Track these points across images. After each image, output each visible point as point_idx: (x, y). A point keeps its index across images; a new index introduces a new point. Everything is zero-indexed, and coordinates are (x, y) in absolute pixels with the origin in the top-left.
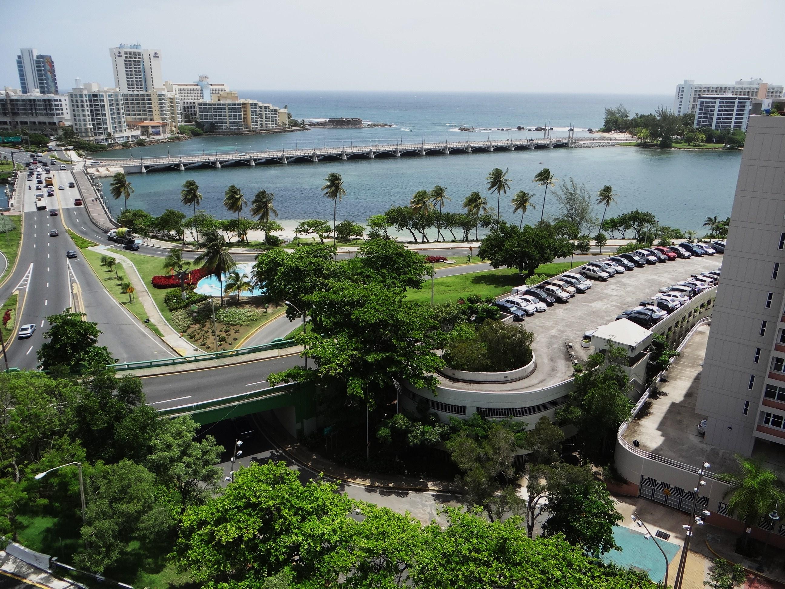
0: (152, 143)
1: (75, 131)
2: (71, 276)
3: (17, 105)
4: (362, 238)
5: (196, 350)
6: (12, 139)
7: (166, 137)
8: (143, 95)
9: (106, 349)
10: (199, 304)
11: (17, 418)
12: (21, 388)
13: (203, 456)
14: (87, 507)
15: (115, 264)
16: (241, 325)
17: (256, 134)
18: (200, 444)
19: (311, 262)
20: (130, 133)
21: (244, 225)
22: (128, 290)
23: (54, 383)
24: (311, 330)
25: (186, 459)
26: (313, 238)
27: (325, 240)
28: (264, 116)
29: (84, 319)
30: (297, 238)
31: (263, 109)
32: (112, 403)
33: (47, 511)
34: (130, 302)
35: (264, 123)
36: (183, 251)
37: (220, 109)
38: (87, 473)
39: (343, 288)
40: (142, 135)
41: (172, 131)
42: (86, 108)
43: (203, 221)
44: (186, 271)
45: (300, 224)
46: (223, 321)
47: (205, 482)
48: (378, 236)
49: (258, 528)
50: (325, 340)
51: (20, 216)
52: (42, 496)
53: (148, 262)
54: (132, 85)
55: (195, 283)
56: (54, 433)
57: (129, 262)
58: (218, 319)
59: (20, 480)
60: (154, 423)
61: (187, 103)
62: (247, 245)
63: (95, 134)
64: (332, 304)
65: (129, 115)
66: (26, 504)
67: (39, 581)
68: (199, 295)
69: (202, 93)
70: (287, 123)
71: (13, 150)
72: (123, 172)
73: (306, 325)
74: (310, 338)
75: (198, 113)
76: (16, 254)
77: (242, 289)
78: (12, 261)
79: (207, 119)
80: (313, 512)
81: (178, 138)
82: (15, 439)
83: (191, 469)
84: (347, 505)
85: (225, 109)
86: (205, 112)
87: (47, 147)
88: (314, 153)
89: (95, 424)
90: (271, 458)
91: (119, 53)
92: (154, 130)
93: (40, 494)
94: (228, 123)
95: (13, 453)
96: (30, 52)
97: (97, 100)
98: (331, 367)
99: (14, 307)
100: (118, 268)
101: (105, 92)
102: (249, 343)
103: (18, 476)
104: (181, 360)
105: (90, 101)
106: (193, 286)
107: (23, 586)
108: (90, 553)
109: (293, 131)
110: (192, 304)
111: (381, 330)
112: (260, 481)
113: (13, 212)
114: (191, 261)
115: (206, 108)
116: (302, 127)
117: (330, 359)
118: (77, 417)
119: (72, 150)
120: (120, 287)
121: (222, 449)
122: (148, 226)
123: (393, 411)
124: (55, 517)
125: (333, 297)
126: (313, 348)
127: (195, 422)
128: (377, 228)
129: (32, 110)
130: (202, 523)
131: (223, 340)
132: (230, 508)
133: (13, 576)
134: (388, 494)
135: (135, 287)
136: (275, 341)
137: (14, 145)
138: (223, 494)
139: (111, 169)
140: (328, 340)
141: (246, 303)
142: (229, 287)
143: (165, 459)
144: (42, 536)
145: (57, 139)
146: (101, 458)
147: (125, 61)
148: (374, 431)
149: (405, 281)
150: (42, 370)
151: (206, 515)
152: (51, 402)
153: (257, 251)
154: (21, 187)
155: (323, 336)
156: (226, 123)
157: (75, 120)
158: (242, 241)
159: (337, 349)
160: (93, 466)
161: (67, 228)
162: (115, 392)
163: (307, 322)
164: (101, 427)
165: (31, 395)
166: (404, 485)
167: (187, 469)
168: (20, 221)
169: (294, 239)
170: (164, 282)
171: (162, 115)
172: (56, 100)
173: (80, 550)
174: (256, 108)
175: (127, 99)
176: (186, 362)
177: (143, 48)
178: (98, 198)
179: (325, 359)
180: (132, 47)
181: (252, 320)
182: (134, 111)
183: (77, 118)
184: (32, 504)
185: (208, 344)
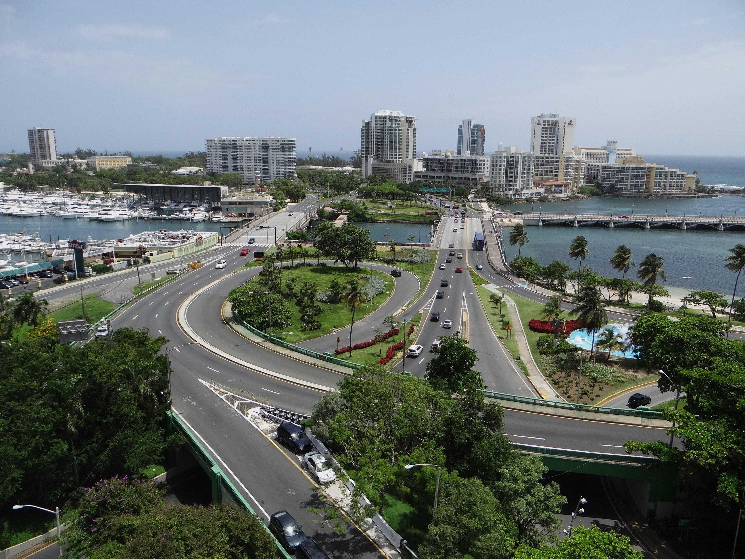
0: (552, 200)
1: (490, 186)
2: (464, 307)
3: (452, 163)
5: (558, 397)
6: (443, 190)
7: (566, 196)
8: (553, 158)
9: (480, 375)
10: (568, 353)
11: (401, 413)
12: (410, 390)
13: (544, 501)
14: (437, 508)
15: (500, 302)
16: (607, 384)
17: (657, 198)
18: (545, 487)
19: (697, 335)
20: (534, 190)
21: (628, 286)
22: (507, 328)
23: (433, 393)
24: (684, 408)
25: (529, 497)
26: (703, 310)
27: (717, 315)
28: (669, 180)
29: (467, 345)
30: (683, 307)
31: (669, 174)
32: (476, 423)
33: (407, 499)
34: (507, 339)
35: (668, 187)
36: (563, 301)
37: (624, 172)
38: (444, 478)
39: (731, 371)
40: (545, 193)
41: (572, 190)
42: (503, 168)
43: (587, 276)
44: (562, 320)
45: (690, 293)
47: (543, 526)
50: (699, 423)
51: (436, 251)
52: (406, 485)
53: (528, 305)
54: (545, 149)
55: (568, 333)
56: (425, 435)
57: (513, 302)
58: (584, 372)
59: (394, 465)
60: (507, 452)
61: (592, 165)
62: (628, 305)
63: (506, 190)
64: (714, 385)
65: (537, 175)
66: (394, 487)
67: (390, 555)
68: (570, 345)
69: (608, 157)
70: (694, 188)
71: (442, 199)
72: (522, 223)
73: (679, 400)
74: (681, 416)
75: (600, 175)
76: (428, 281)
77: (614, 348)
78: (423, 287)
79: (609, 181)
81: (577, 197)
82: (397, 430)
83: (531, 509)
85: (628, 172)
86: (607, 174)
87: (467, 198)
88: (720, 221)
89: (458, 437)
90: (614, 527)
91: (539, 121)
92: (556, 189)
93: (405, 482)
94: (629, 185)
95: (394, 440)
96: (470, 122)
97: (513, 161)
98: (702, 455)
99: (417, 323)
100: (502, 307)
101: (521, 154)
102: (610, 404)
103: (393, 461)
104: (541, 402)
105: (507, 162)
106: (566, 335)
107: (378, 554)
108: (432, 550)
109: (699, 197)
110: (562, 352)
112: (598, 547)
113: (432, 248)
114: (568, 311)
115: (610, 171)
116: (711, 193)
117: (701, 445)
118: (445, 427)
119: (485, 201)
120: (501, 323)
121: (564, 499)
122: (535, 274)
124: (412, 505)
125: (717, 378)
126: (682, 428)
127: (544, 465)
129: (461, 167)
131: (585, 393)
133: (373, 542)
135: (514, 326)
136: (640, 409)
137: (443, 195)
138: (558, 545)
139: (513, 220)
140: (703, 423)
141: (616, 363)
142: (601, 343)
143: (510, 490)
144: (400, 518)
145: (476, 192)
146: (458, 469)
147: (543, 128)
150: (428, 379)
152: (428, 408)
153: (637, 313)
154: (441, 228)
155: (696, 417)
156: (627, 185)
157: (492, 177)
158: (623, 300)
159: (713, 436)
160: (449, 473)
161: (468, 266)
162: (480, 415)
163: (681, 398)
164: (462, 441)
165: (415, 398)
167: (528, 507)
168: (436, 255)
169: (680, 308)
170: (540, 327)
171: (566, 176)
172: (481, 161)
173: (425, 543)
174: (661, 172)
175: (538, 161)
176: (546, 405)
177: (561, 116)
178: (498, 244)
179: (696, 444)
180: (550, 116)
181: (619, 381)
182: (542, 171)
183: (494, 176)
184: (398, 488)
185: (569, 394)
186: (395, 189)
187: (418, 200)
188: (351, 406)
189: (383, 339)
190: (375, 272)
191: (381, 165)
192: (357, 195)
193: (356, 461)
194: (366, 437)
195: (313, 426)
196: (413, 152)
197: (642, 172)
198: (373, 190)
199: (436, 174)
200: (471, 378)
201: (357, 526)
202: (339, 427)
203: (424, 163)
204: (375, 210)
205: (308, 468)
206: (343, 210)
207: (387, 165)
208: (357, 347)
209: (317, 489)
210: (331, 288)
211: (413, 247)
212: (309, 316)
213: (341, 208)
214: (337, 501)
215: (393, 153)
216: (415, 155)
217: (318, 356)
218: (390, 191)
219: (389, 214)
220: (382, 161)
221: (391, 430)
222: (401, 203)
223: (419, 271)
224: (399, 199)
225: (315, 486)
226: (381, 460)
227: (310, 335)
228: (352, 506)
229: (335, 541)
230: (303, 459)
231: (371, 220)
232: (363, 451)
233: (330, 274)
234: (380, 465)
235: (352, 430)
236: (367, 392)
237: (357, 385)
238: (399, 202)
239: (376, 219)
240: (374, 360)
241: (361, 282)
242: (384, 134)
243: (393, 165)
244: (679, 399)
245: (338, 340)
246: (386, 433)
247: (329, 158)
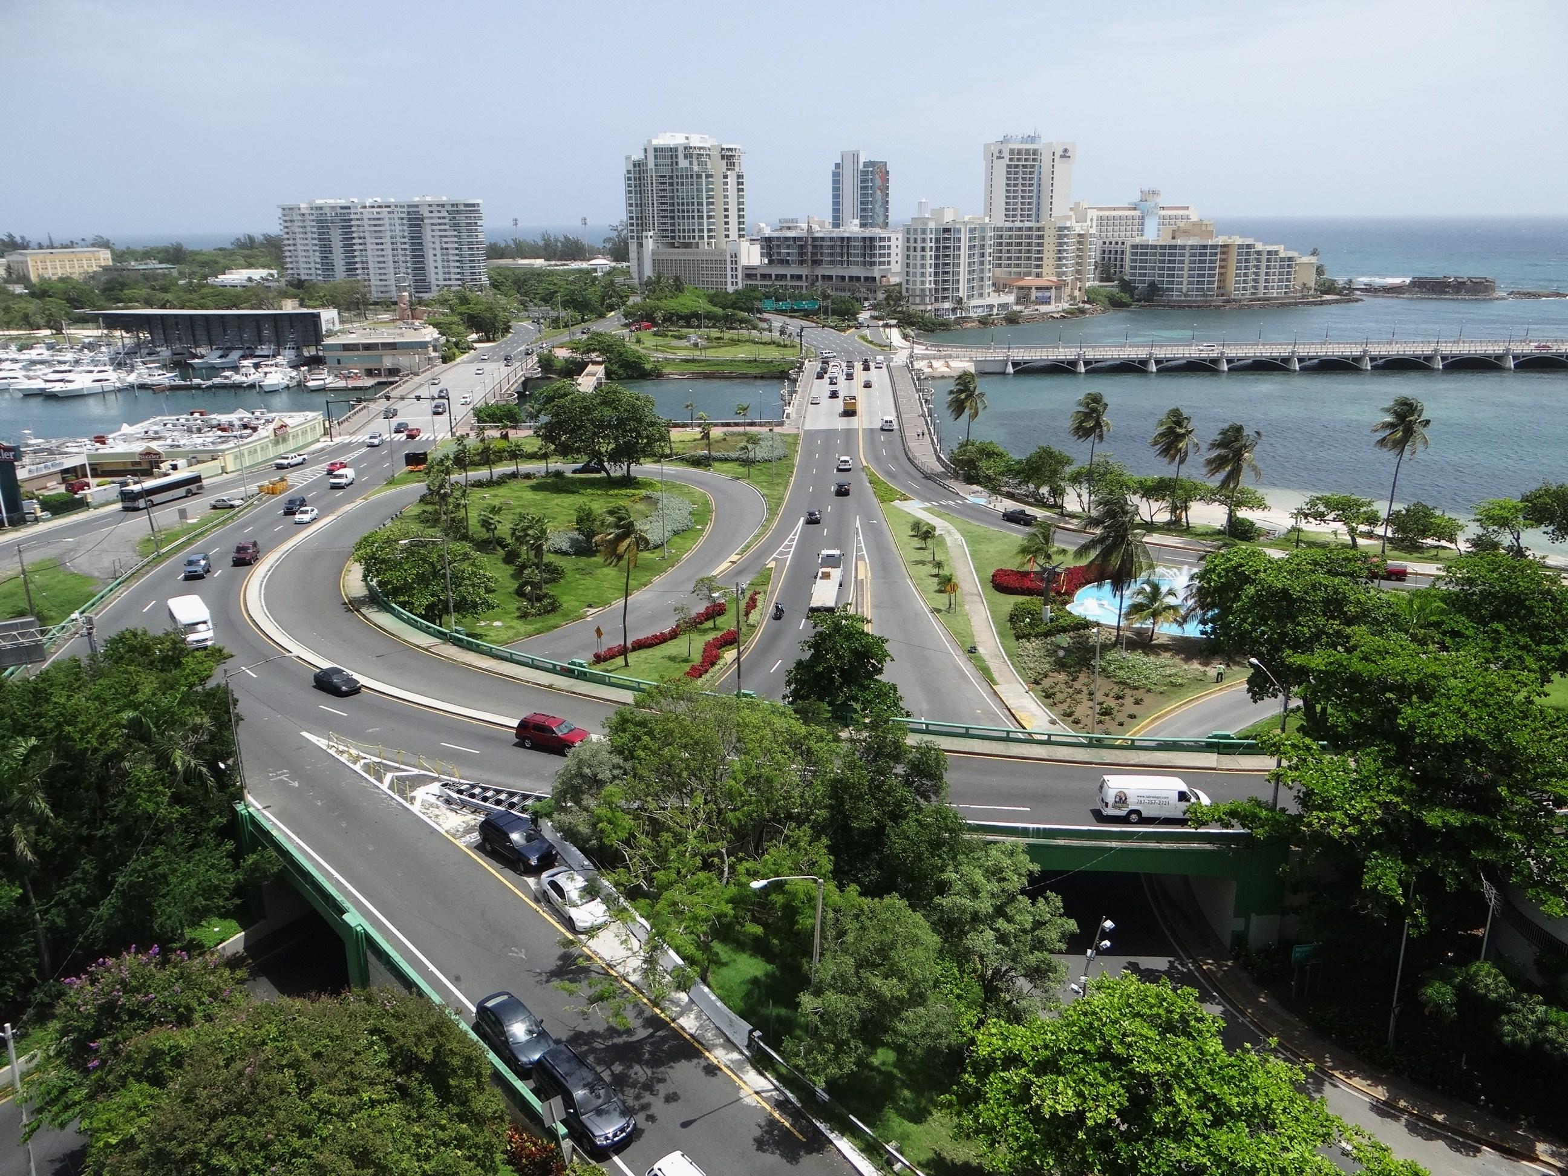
0: (1031, 319)
1: (904, 293)
2: (859, 549)
3: (822, 246)
4: (1453, 546)
5: (1053, 722)
6: (805, 304)
7: (1060, 309)
8: (1030, 229)
9: (896, 690)
10: (1072, 634)
11: (740, 776)
12: (754, 727)
13: (1033, 930)
14: (820, 961)
15: (933, 536)
16: (1149, 691)
17: (1241, 307)
18: (1033, 904)
19: (1320, 584)
20: (995, 299)
21: (1185, 491)
22: (948, 588)
23: (804, 730)
24: (1298, 730)
25: (1002, 924)
26: (1335, 533)
27: (1360, 541)
28: (1263, 270)
29: (868, 628)
30: (1295, 529)
31: (1264, 257)
32: (890, 786)
33: (759, 948)
34: (948, 611)
35: (1262, 284)
36: (1059, 527)
37: (1174, 255)
38: (830, 902)
39: (1387, 653)
40: (1017, 304)
41: (1072, 298)
42: (928, 253)
43: (1105, 474)
44: (1057, 566)
45: (1308, 500)
46: (1114, 676)
47: (1031, 981)
48: (1495, 546)
49: (1117, 1107)
50: (1328, 757)
51: (797, 436)
52: (755, 920)
53: (990, 540)
54: (1014, 210)
55: (1070, 593)
56: (790, 816)
57: (958, 536)
58: (1104, 670)
59: (727, 883)
60: (955, 840)
61: (1111, 243)
62: (1188, 530)
63: (936, 300)
64: (1355, 681)
65: (1000, 266)
66: (730, 926)
67: (729, 1063)
68: (1075, 617)
69: (1143, 224)
70: (1312, 284)
71: (804, 323)
72: (972, 370)
73: (1288, 715)
74: (1293, 746)
75: (1127, 263)
76: (781, 499)
77: (1161, 619)
78: (773, 512)
79: (1145, 275)
80: (1241, 1114)
81: (1082, 311)
82: (731, 810)
83: (1007, 948)
84: (1322, 1126)
85: (1183, 255)
86: (1141, 261)
87: (856, 319)
88: (1365, 351)
89: (856, 818)
90: (1168, 973)
91: (1000, 152)
92: (1039, 294)
93: (753, 915)
94: (1185, 283)
95: (725, 832)
96: (855, 156)
97: (949, 239)
98: (1334, 819)
99: (765, 588)
100: (938, 545)
101: (965, 223)
102: (1157, 731)
103: (726, 874)
104: (1021, 736)
105: (937, 240)
106: (1066, 597)
107: (703, 1063)
108: (809, 1045)
109: (1322, 303)
110: (1059, 632)
111: (1468, 761)
113: (787, 429)
114: (1072, 549)
115: (1146, 254)
116: (1346, 294)
117: (1332, 801)
118: (830, 798)
119: (894, 326)
120: (936, 580)
121: (1072, 925)
122: (1002, 473)
123: (1470, 951)
124: (769, 961)
125: (1360, 667)
126: (1297, 769)
127: (1032, 861)
128: (1496, 528)
129: (842, 255)
130: (1012, 1060)
131: (1107, 712)
132: (1069, 1049)
133: (692, 1040)
134: (1429, 1136)
135: (961, 584)
136: (1215, 737)
137: (806, 315)
138: (1060, 1016)
139: (953, 364)
140: (1335, 758)
141: (1165, 648)
142: (1136, 609)
143: (964, 912)
144: (744, 987)
145: (874, 307)
146: (857, 881)
147: (1009, 166)
148: (1413, 983)
149: (1552, 659)
150: (789, 703)
151: (1022, 1046)
152: (793, 762)
153: (1206, 546)
154: (805, 386)
155: (1322, 747)
156: (1181, 283)
157: (908, 273)
158: (1178, 521)
159: (1354, 782)
160: (842, 891)
161: (865, 464)
162: (900, 769)
163: (1292, 711)
164: (865, 826)
165: (766, 744)
166: (1472, 1128)
168: (796, 444)
169: (1290, 531)
170: (1014, 583)
171: (1059, 266)
172: (882, 239)
173: (798, 1032)
174: (1248, 254)
175: (1001, 237)
176: (1030, 741)
177: (1044, 140)
178: (923, 416)
179: (1322, 798)
180: (1024, 140)
181: (1172, 683)
182: (1009, 258)
183: (911, 270)
184: (738, 927)
185: (1076, 715)
186: (703, 306)
187: (755, 328)
188: (634, 768)
189: (694, 624)
190: (670, 486)
191: (669, 254)
192: (624, 321)
193: (650, 880)
194: (669, 829)
195: (555, 816)
196: (740, 223)
197: (1212, 255)
198: (659, 308)
199: (788, 271)
200: (878, 696)
201: (658, 1011)
202: (610, 815)
203: (762, 248)
204: (663, 352)
205: (549, 902)
206: (593, 355)
207: (684, 254)
208: (640, 645)
209: (572, 942)
210: (578, 523)
211: (748, 429)
212: (535, 586)
213: (589, 351)
214: (614, 963)
215: (696, 228)
216: (743, 229)
217: (558, 668)
218: (694, 309)
219: (693, 361)
220: (672, 245)
221: (720, 812)
222: (719, 335)
223: (762, 478)
224: (714, 326)
225: (566, 938)
226: (702, 875)
227: (538, 626)
228: (645, 971)
229: (614, 1045)
230: (538, 883)
231: (655, 375)
232: (662, 858)
233: (573, 492)
234: (700, 885)
235: (636, 818)
236: (665, 736)
237: (643, 724)
238: (715, 333)
239: (666, 371)
240: (677, 669)
241: (640, 506)
242: (675, 187)
243: (697, 254)
244: (1288, 712)
245: (599, 632)
246: (708, 819)
247: (557, 240)
